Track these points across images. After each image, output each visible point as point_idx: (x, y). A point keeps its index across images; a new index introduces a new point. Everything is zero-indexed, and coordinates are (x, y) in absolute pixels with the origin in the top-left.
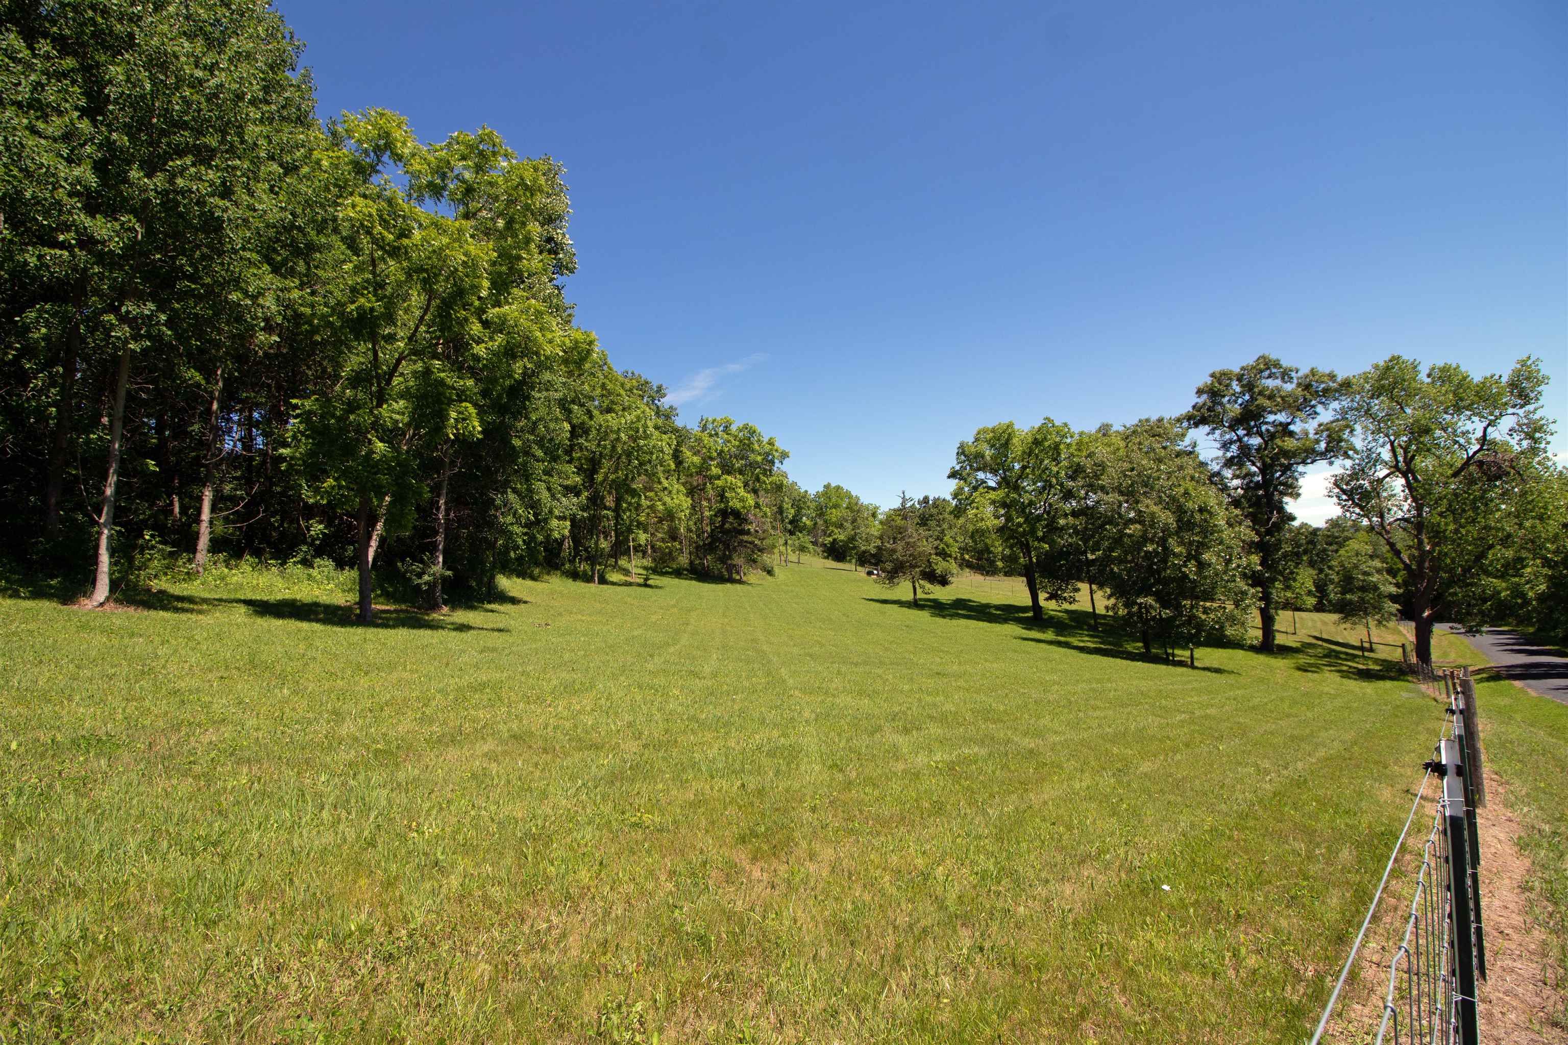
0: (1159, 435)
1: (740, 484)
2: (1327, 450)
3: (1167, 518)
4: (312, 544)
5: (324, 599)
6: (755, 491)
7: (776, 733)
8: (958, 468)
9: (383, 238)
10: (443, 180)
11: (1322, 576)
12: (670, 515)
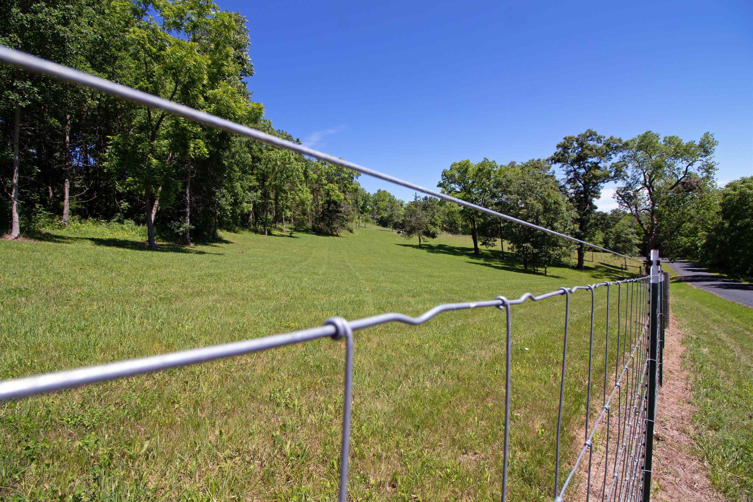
0: (538, 168)
1: (337, 188)
2: (615, 176)
3: (539, 207)
4: (123, 212)
5: (130, 239)
6: (344, 192)
7: (353, 296)
8: (442, 182)
9: (151, 50)
10: (181, 21)
11: (607, 236)
12: (302, 203)
